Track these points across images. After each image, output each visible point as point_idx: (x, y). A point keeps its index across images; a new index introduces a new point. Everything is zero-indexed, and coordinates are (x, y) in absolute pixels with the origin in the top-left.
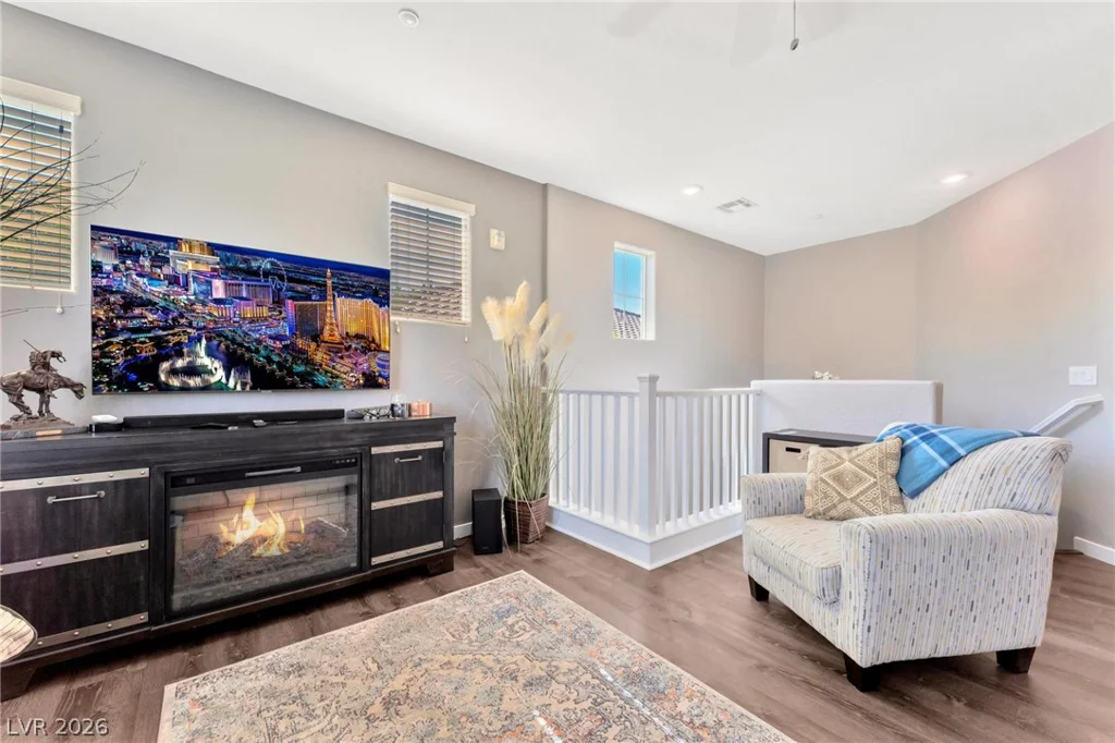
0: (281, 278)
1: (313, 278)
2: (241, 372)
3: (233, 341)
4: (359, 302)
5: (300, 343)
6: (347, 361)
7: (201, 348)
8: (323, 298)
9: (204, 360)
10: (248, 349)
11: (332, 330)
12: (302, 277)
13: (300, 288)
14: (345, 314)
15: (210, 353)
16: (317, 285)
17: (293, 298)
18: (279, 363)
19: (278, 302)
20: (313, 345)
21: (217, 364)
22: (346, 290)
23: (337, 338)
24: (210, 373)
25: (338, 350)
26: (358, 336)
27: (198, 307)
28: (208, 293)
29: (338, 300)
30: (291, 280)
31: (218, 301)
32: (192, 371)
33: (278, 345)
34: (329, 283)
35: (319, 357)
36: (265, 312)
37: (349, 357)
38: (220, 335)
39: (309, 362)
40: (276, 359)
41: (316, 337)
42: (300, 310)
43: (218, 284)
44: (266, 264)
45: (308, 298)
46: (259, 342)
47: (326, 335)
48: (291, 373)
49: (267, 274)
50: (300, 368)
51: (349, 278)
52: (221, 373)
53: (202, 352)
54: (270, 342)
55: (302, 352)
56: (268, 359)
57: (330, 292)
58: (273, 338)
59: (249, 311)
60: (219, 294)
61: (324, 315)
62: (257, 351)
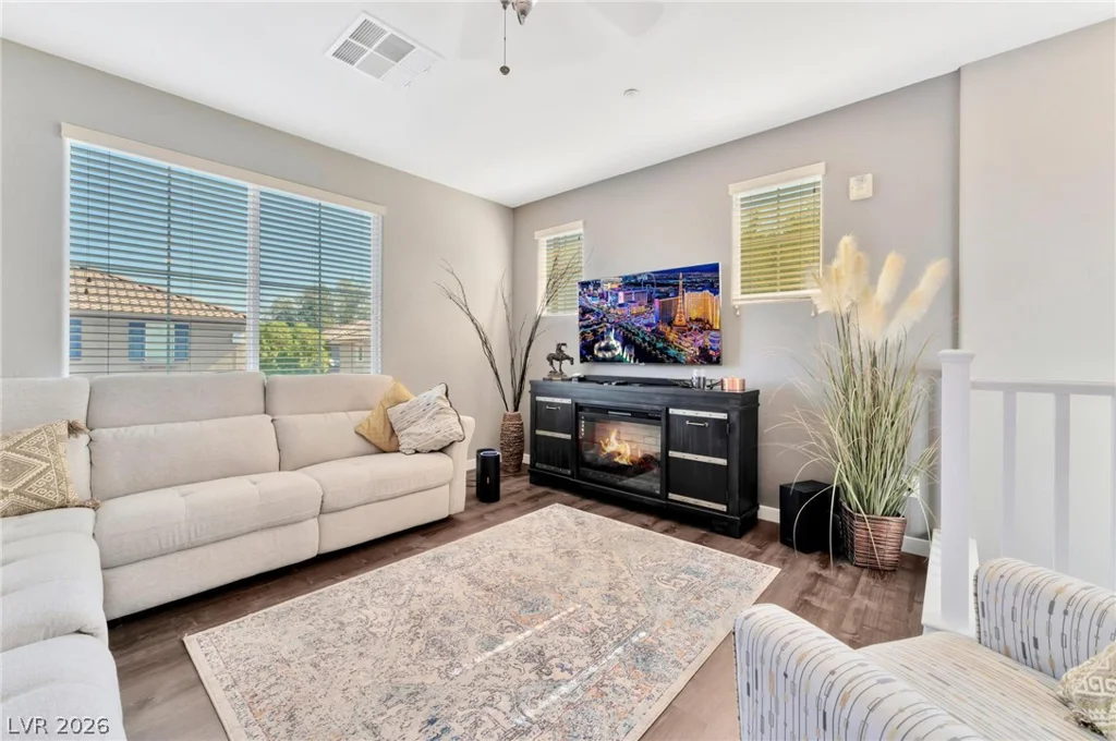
0: (653, 284)
1: (671, 281)
2: (630, 348)
3: (627, 329)
4: (700, 294)
5: (661, 327)
6: (689, 338)
7: (612, 335)
8: (677, 295)
9: (613, 342)
10: (634, 334)
11: (680, 317)
12: (665, 282)
13: (663, 289)
14: (690, 304)
15: (615, 338)
16: (674, 286)
17: (659, 297)
18: (649, 342)
19: (650, 301)
20: (669, 329)
21: (619, 344)
22: (692, 286)
23: (684, 323)
24: (615, 349)
25: (684, 331)
26: (697, 320)
27: (612, 310)
28: (616, 301)
29: (686, 295)
30: (659, 285)
31: (621, 305)
32: (608, 348)
33: (649, 330)
34: (681, 283)
35: (672, 336)
36: (643, 309)
37: (691, 335)
38: (620, 326)
39: (665, 340)
40: (647, 339)
41: (670, 323)
42: (662, 304)
43: (621, 294)
44: (645, 278)
45: (668, 296)
46: (639, 328)
47: (677, 322)
48: (655, 349)
49: (645, 283)
50: (660, 345)
51: (695, 277)
52: (620, 349)
53: (612, 337)
54: (645, 328)
55: (662, 334)
56: (643, 339)
57: (681, 290)
58: (647, 325)
59: (635, 309)
60: (621, 301)
61: (676, 307)
62: (638, 335)
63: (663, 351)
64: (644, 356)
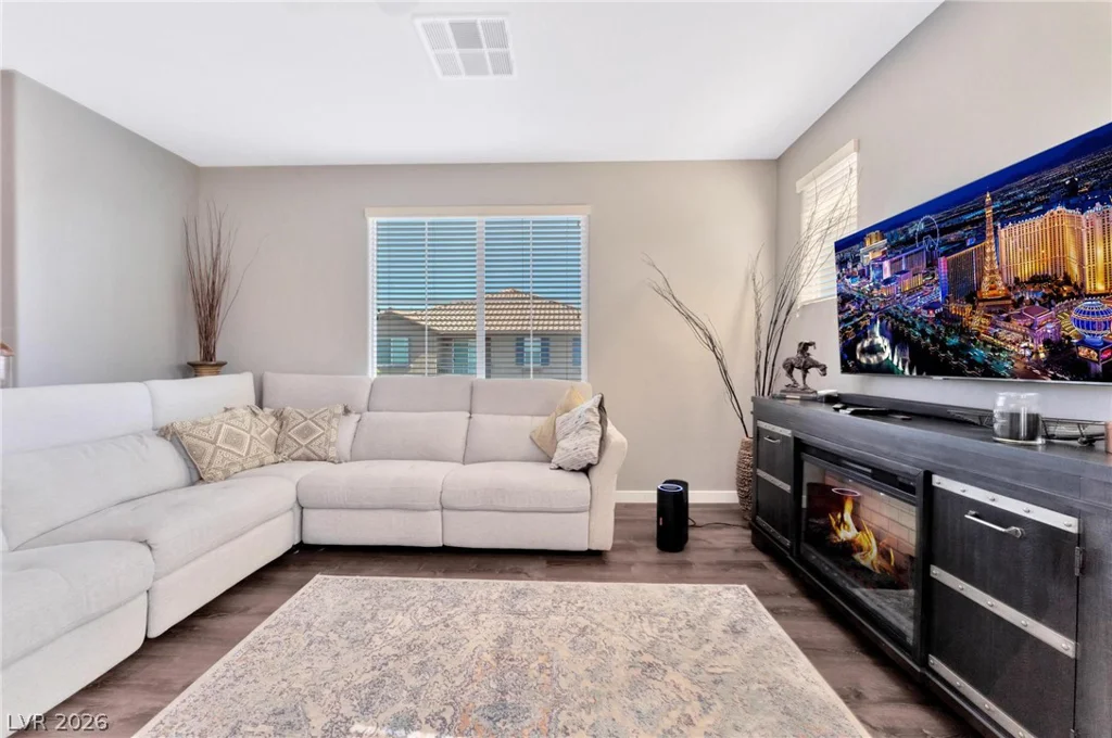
0: (933, 234)
1: (968, 217)
2: (902, 349)
3: (896, 318)
4: (1038, 221)
5: (953, 308)
6: (1016, 323)
7: (877, 329)
8: (981, 237)
9: (880, 341)
10: (908, 324)
11: (992, 281)
12: (955, 222)
13: (952, 237)
14: (1013, 249)
15: (882, 334)
16: (973, 223)
17: (946, 254)
18: (932, 337)
19: (932, 264)
20: (968, 308)
21: (886, 342)
22: (1015, 212)
23: (1001, 289)
24: (882, 351)
25: (1001, 309)
26: (1035, 280)
27: (875, 291)
28: (880, 277)
29: (1002, 233)
30: (944, 231)
31: (887, 282)
32: (873, 350)
33: (932, 314)
34: (988, 212)
35: (977, 322)
36: (920, 280)
37: (1021, 316)
38: (888, 314)
39: (963, 331)
40: (929, 331)
41: (972, 297)
42: (953, 265)
43: (886, 264)
44: (920, 226)
45: (962, 245)
46: (915, 314)
47: (985, 292)
48: (944, 348)
49: (922, 235)
50: (954, 341)
51: (1017, 190)
52: (888, 351)
53: (878, 333)
54: (924, 313)
55: (957, 319)
56: (923, 332)
57: (989, 226)
58: (926, 307)
59: (907, 283)
60: (887, 275)
61: (982, 263)
62: (914, 325)
63: (960, 351)
64: (927, 363)
